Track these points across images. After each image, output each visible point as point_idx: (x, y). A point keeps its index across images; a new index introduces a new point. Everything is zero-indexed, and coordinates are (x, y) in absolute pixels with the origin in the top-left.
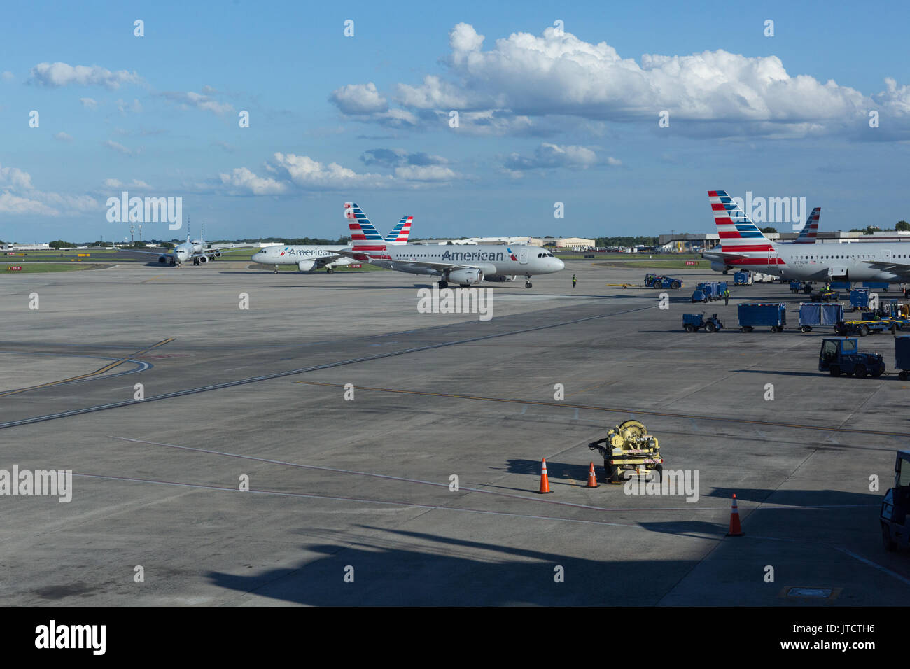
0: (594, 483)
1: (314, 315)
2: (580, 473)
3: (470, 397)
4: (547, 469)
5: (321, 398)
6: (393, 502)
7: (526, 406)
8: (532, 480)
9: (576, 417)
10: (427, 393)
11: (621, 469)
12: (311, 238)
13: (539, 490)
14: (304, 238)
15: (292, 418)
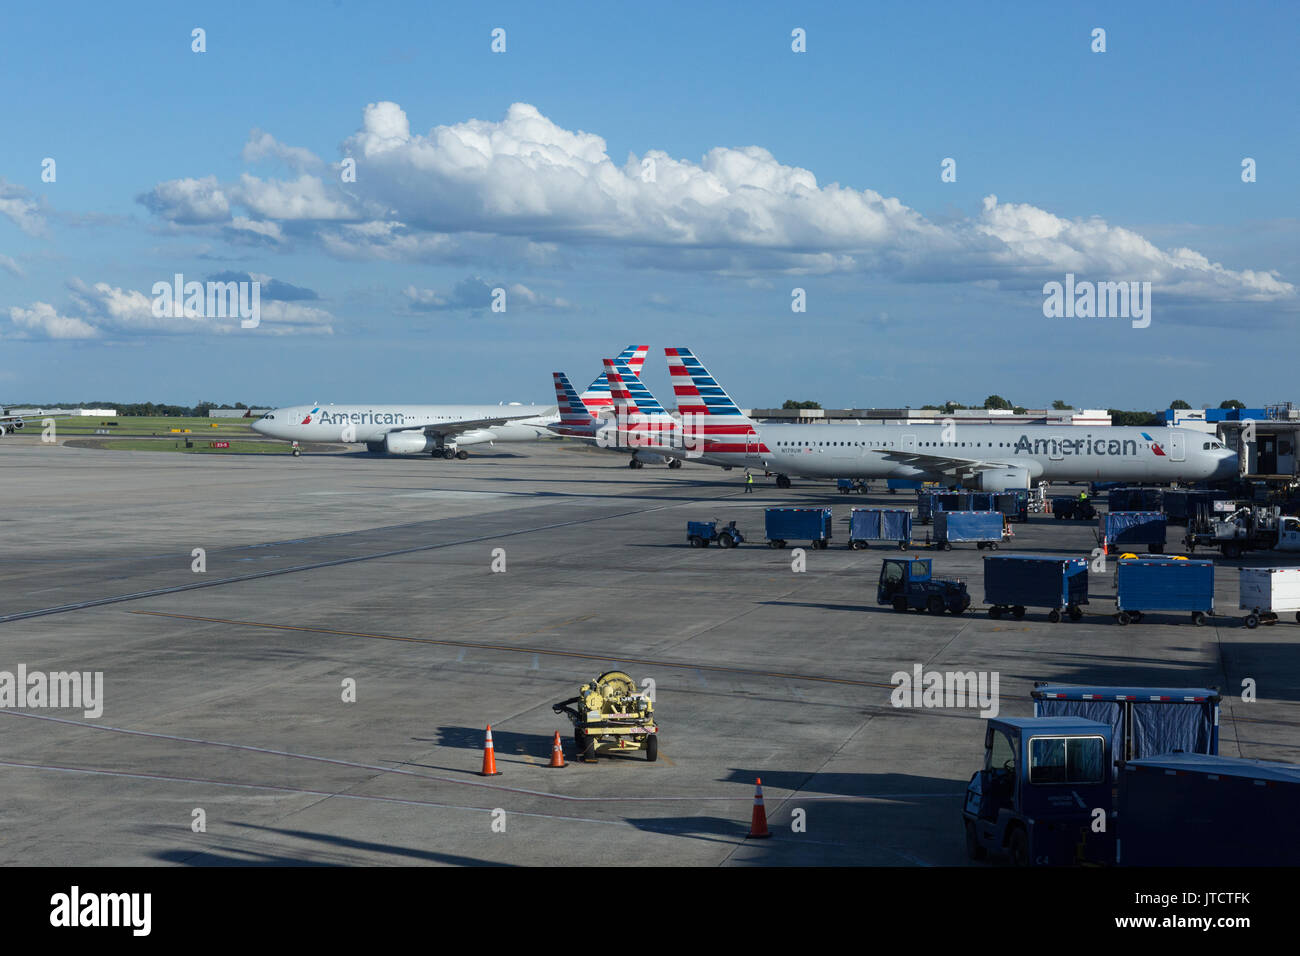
0: (560, 761)
1: (158, 515)
2: (539, 746)
3: (384, 637)
4: (493, 740)
5: (165, 636)
6: (272, 786)
7: (464, 650)
8: (471, 757)
9: (536, 667)
10: (322, 630)
11: (599, 741)
12: (156, 403)
13: (481, 770)
14: (145, 403)
15: (124, 664)
